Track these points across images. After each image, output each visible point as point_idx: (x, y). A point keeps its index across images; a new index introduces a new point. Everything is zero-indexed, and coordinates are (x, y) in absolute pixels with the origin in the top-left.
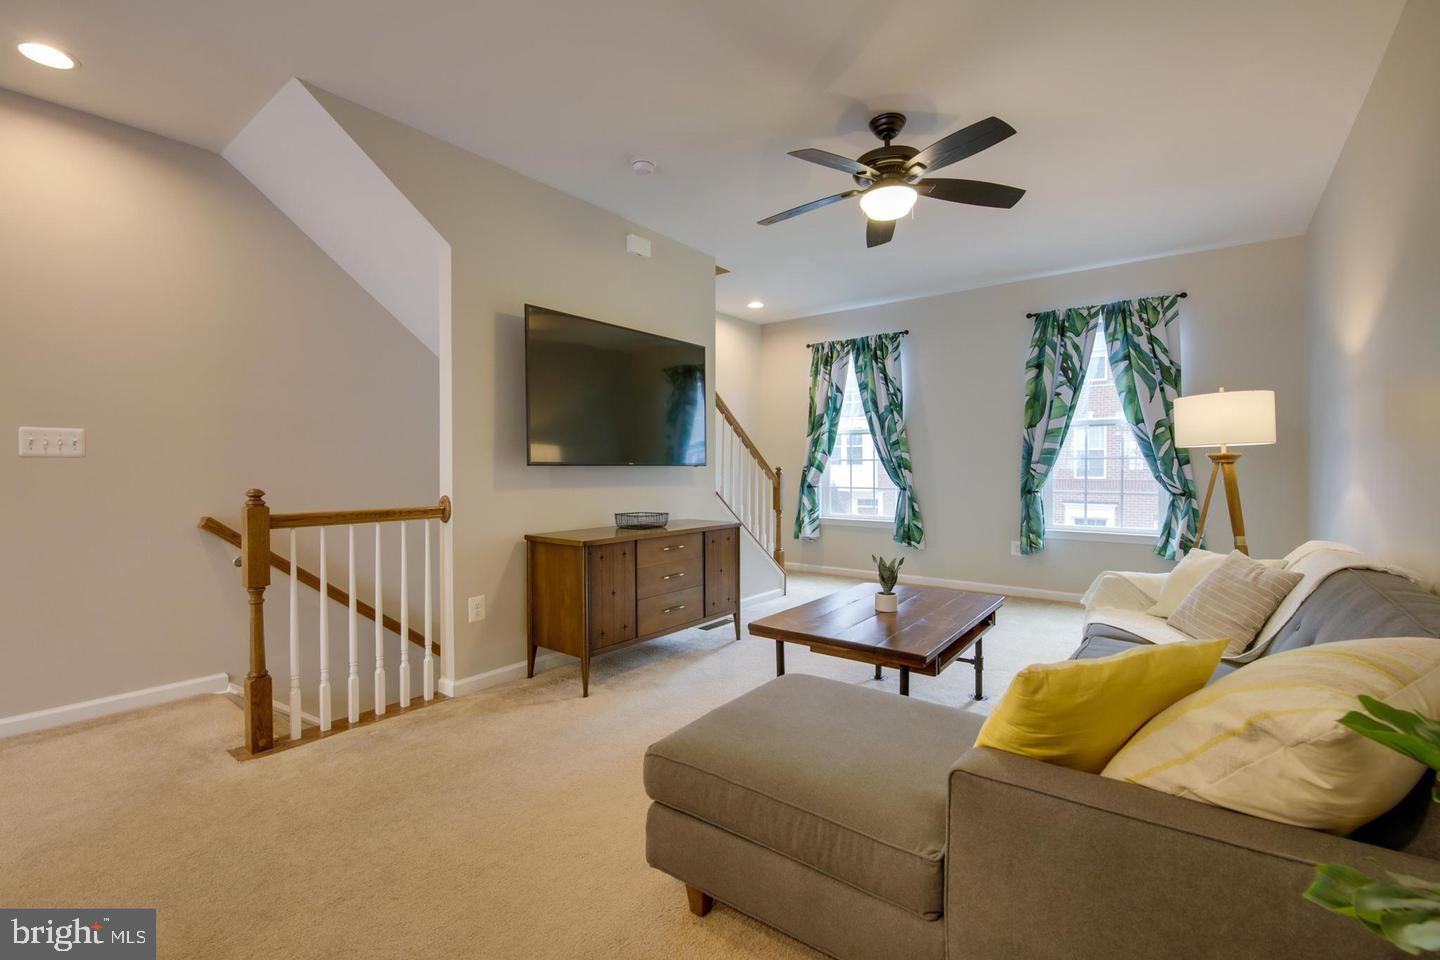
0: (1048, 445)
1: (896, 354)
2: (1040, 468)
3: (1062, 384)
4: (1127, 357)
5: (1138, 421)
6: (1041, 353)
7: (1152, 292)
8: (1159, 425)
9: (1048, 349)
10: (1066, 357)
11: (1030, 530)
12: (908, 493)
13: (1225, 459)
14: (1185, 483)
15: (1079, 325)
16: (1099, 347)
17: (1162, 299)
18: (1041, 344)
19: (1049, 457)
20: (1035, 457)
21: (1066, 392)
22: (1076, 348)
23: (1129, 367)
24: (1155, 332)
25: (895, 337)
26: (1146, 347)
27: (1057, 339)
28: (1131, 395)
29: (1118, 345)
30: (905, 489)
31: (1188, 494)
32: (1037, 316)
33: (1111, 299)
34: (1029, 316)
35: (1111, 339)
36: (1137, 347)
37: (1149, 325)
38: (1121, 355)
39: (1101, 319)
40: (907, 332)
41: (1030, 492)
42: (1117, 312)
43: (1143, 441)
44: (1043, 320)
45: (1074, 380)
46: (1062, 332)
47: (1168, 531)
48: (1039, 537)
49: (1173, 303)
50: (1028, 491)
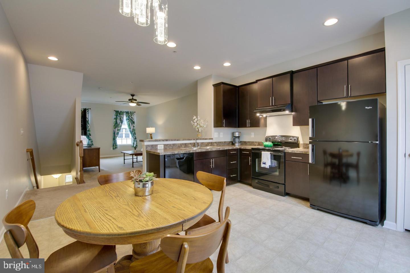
0: (118, 132)
1: (88, 113)
2: (117, 135)
3: (120, 122)
4: (129, 119)
5: (130, 129)
6: (117, 117)
7: (132, 111)
8: (133, 129)
9: (118, 116)
10: (120, 118)
11: (115, 145)
12: (91, 140)
13: (151, 134)
14: (135, 137)
15: (122, 114)
16: (125, 118)
17: (133, 112)
18: (117, 116)
19: (118, 133)
20: (116, 134)
21: (121, 123)
22: (122, 117)
23: (129, 121)
24: (132, 116)
25: (88, 109)
26: (131, 118)
27: (119, 115)
28: (129, 125)
29: (127, 117)
30: (90, 140)
31: (136, 139)
32: (116, 111)
33: (126, 111)
34: (114, 111)
35: (126, 116)
36: (130, 119)
37: (131, 116)
38: (128, 119)
39: (125, 113)
40: (90, 109)
41: (115, 139)
42: (127, 113)
43: (131, 132)
44: (117, 112)
45: (122, 122)
46: (120, 114)
47: (134, 144)
48: (117, 146)
49: (134, 113)
50: (114, 139)
